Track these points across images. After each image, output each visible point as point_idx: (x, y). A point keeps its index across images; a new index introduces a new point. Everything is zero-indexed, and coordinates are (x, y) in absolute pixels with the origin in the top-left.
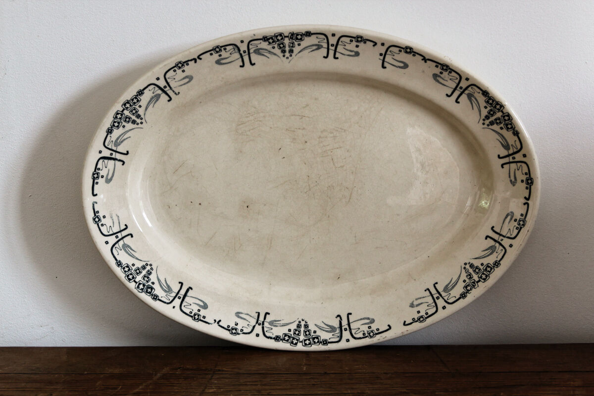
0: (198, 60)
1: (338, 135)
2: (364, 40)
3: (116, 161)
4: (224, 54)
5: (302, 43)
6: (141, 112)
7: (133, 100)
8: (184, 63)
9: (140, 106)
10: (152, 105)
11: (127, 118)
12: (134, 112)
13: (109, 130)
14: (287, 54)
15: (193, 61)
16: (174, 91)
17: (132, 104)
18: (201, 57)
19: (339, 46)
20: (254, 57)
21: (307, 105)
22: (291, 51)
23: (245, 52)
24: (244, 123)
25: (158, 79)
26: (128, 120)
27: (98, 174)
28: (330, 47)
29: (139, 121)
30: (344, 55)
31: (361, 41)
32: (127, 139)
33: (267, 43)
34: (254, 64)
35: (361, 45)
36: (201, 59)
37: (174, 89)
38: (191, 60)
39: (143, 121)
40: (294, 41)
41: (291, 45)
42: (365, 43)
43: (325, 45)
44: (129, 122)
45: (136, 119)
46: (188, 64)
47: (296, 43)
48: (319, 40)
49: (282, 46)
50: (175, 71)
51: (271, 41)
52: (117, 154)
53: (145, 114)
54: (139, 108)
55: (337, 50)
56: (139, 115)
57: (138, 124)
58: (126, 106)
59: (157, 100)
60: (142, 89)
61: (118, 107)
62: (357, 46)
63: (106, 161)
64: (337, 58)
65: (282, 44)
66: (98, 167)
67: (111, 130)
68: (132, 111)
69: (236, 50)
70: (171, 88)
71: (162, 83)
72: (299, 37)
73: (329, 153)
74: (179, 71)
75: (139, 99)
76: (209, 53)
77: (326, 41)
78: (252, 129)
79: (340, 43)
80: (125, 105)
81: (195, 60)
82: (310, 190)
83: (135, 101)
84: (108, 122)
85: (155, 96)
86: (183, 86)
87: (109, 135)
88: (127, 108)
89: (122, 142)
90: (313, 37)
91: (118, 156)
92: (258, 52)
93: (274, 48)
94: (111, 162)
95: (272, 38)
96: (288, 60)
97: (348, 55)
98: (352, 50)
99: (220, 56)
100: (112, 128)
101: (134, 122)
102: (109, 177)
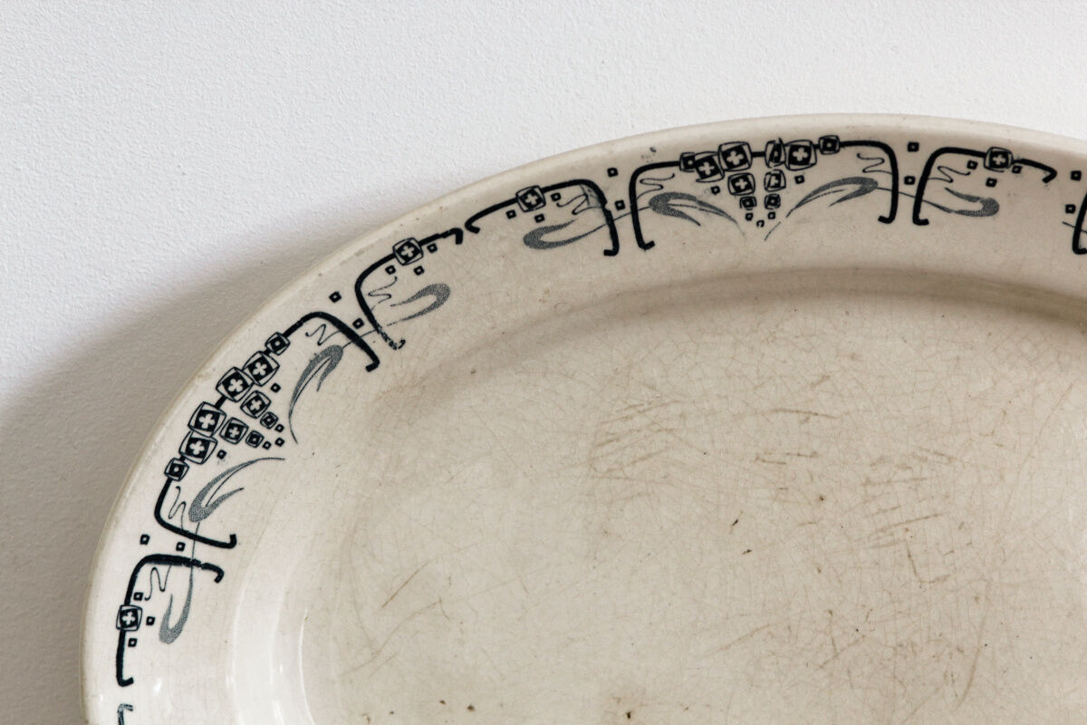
0: (467, 235)
1: (926, 474)
2: (1013, 162)
3: (197, 571)
4: (552, 213)
5: (808, 174)
6: (278, 405)
7: (252, 367)
8: (422, 243)
9: (276, 388)
10: (314, 383)
11: (231, 426)
12: (256, 405)
13: (173, 466)
14: (760, 212)
15: (452, 238)
16: (386, 338)
17: (249, 382)
18: (475, 224)
19: (930, 184)
20: (652, 224)
21: (825, 378)
22: (773, 202)
23: (620, 205)
24: (618, 440)
25: (335, 297)
26: (234, 432)
27: (135, 614)
28: (902, 187)
29: (270, 435)
30: (948, 211)
31: (1004, 165)
32: (231, 494)
33: (695, 175)
34: (652, 244)
35: (1005, 177)
36: (476, 230)
37: (386, 330)
38: (445, 235)
39: (285, 435)
40: (782, 167)
41: (774, 181)
42: (1017, 171)
43: (885, 180)
44: (238, 438)
45: (262, 430)
46: (433, 249)
47: (790, 176)
48: (864, 164)
49: (742, 184)
50: (391, 270)
51: (707, 168)
52: (199, 545)
53: (290, 413)
54: (271, 395)
55: (925, 197)
56: (271, 415)
57: (267, 446)
58: (231, 389)
59: (332, 367)
60: (282, 331)
61: (205, 391)
62: (991, 183)
63: (162, 569)
64: (925, 222)
65: (745, 177)
66: (136, 589)
67: (181, 468)
68: (249, 404)
69: (593, 200)
70: (376, 326)
71: (348, 311)
72: (800, 155)
73: (899, 533)
74: (405, 272)
75: (274, 365)
76: (502, 212)
77: (887, 166)
78: (643, 459)
79: (934, 172)
80: (226, 383)
81: (458, 235)
82: (836, 656)
83: (260, 369)
84: (170, 439)
85: (325, 353)
86: (417, 320)
87: (174, 484)
88: (234, 393)
89: (215, 505)
90: (848, 153)
91: (203, 553)
92: (663, 204)
93: (716, 191)
94: (181, 572)
95: (710, 160)
96: (763, 231)
97: (961, 212)
98: (975, 194)
99: (540, 218)
100: (182, 459)
101: (255, 439)
102: (172, 623)
